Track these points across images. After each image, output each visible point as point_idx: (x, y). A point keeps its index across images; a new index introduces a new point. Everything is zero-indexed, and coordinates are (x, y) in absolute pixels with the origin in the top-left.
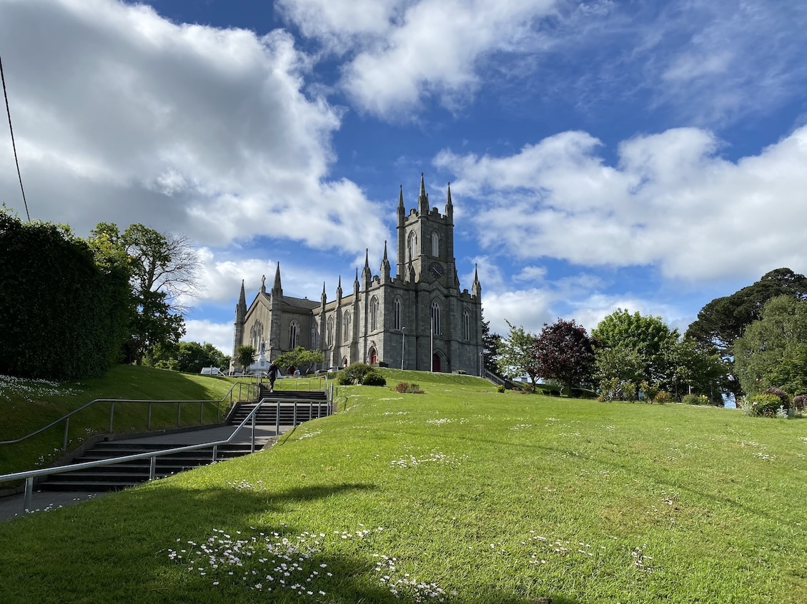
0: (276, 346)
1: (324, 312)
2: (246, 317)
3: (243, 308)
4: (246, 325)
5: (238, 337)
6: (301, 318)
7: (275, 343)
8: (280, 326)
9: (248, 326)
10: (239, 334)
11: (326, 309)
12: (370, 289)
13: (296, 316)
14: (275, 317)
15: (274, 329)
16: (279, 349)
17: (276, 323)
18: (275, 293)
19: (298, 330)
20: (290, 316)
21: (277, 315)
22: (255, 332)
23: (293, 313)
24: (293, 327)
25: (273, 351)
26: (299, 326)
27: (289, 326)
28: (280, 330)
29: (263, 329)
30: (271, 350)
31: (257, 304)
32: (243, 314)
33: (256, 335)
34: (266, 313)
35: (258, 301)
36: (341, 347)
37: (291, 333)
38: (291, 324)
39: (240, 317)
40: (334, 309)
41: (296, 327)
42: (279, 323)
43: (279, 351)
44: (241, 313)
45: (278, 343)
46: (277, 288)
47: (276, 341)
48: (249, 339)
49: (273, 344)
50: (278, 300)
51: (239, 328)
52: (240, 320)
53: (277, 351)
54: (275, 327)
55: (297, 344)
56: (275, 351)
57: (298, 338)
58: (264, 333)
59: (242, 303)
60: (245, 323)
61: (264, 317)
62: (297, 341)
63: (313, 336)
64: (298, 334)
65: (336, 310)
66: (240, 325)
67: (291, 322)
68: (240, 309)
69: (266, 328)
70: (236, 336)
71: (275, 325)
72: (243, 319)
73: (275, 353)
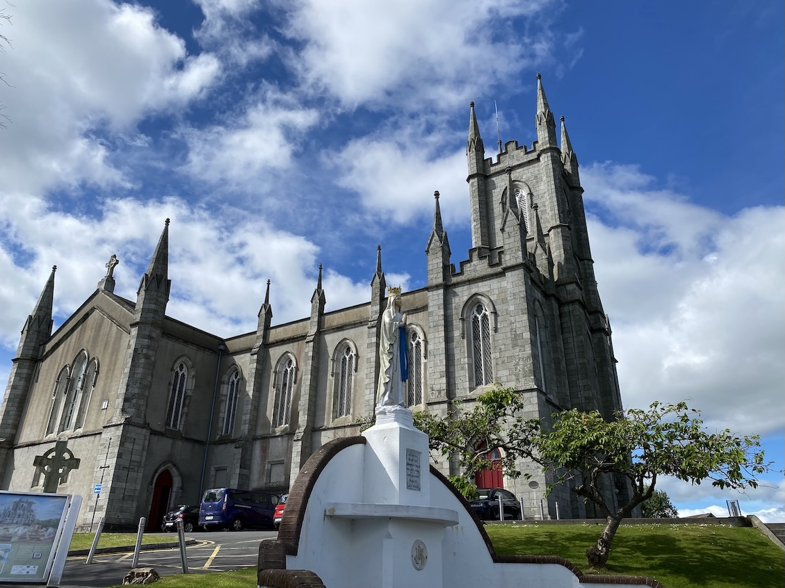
0: (138, 415)
1: (266, 345)
2: (49, 347)
3: (44, 326)
4: (44, 366)
5: (19, 392)
6: (200, 355)
7: (138, 407)
8: (153, 365)
9: (49, 370)
10: (22, 383)
11: (272, 338)
13: (190, 350)
14: (146, 341)
15: (140, 370)
16: (146, 425)
17: (147, 357)
18: (154, 285)
19: (189, 384)
20: (178, 347)
21: (150, 338)
22: (71, 382)
23: (186, 342)
24: (180, 375)
25: (131, 428)
26: (193, 373)
27: (172, 370)
28: (152, 376)
29: (98, 372)
30: (125, 424)
31: (87, 316)
32: (40, 338)
33: (71, 389)
34: (114, 335)
35: (93, 310)
36: (325, 430)
37: (174, 390)
38: (176, 365)
39: (33, 344)
40: (303, 337)
41: (186, 377)
42: (153, 359)
43: (144, 430)
44: (36, 336)
45: (143, 408)
46: (159, 273)
47: (141, 402)
48: (50, 397)
49: (132, 411)
50: (157, 300)
51: (25, 371)
52: (31, 352)
53: (139, 430)
54: (142, 366)
55: (184, 416)
56: (135, 428)
57: (187, 401)
58: (100, 383)
59: (42, 314)
60: (43, 360)
61: (106, 344)
62: (186, 410)
63: (222, 401)
64: (189, 393)
65: (309, 339)
66: (28, 364)
67: (178, 362)
68: (35, 327)
69: (108, 371)
70: (14, 387)
71: (142, 361)
72: (38, 351)
73: (133, 435)
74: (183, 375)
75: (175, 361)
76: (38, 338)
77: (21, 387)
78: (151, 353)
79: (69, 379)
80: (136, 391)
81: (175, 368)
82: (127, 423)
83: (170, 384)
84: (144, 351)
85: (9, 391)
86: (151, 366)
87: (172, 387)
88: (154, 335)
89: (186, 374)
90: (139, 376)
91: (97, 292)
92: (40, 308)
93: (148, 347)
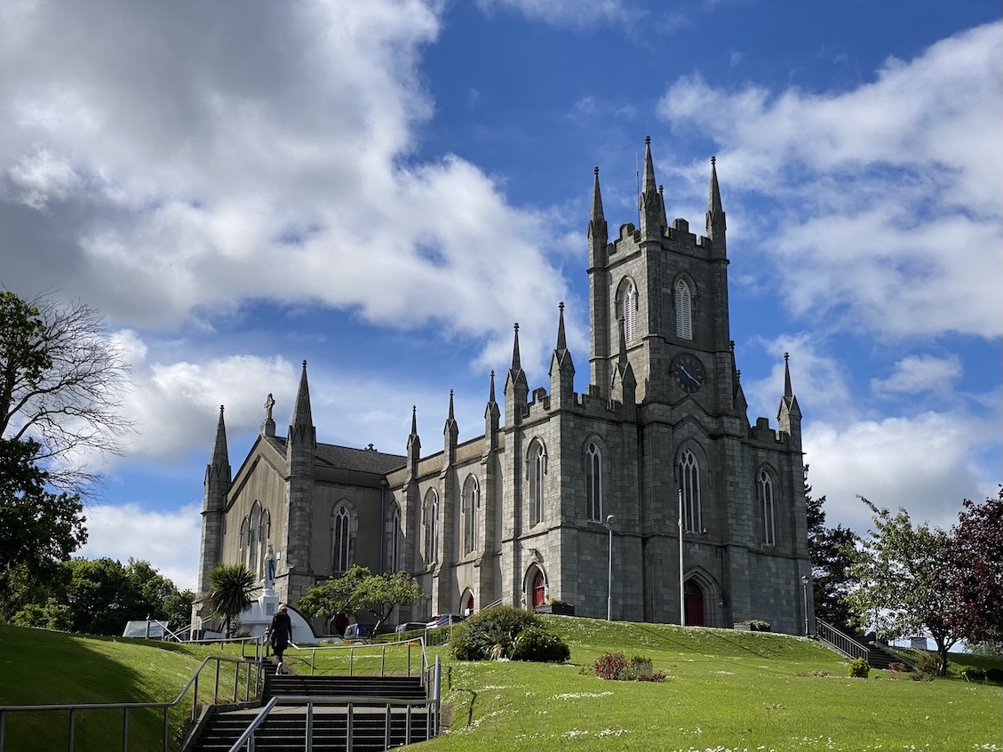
0: (301, 565)
1: (416, 481)
2: (230, 496)
3: (223, 475)
4: (229, 516)
5: (213, 546)
6: (360, 495)
7: (300, 558)
8: (310, 515)
9: (234, 519)
10: (214, 536)
11: (420, 474)
12: (525, 421)
13: (349, 492)
14: (299, 495)
15: (297, 523)
16: (310, 573)
17: (302, 509)
18: (298, 437)
19: (353, 526)
20: (335, 491)
21: (302, 490)
22: (251, 532)
23: (342, 484)
24: (342, 518)
25: (296, 577)
26: (355, 515)
27: (332, 515)
28: (310, 526)
29: (270, 524)
30: (290, 574)
31: (255, 464)
32: (222, 487)
33: (253, 541)
34: (277, 486)
35: (259, 457)
36: (458, 565)
37: (338, 534)
38: (336, 510)
39: (216, 495)
40: (439, 473)
41: (349, 519)
42: (308, 510)
43: (309, 578)
44: (217, 487)
45: (305, 558)
46: (302, 423)
47: (302, 552)
48: (238, 550)
49: (295, 561)
50: (304, 452)
51: (214, 524)
52: (216, 504)
53: (304, 578)
54: (298, 518)
55: (352, 559)
56: (300, 577)
57: (353, 544)
58: (273, 534)
59: (219, 463)
60: (227, 511)
61: (273, 495)
62: (352, 552)
63: (388, 539)
64: (354, 535)
65: (443, 474)
66: (215, 516)
67: (337, 506)
68: (215, 477)
69: (277, 522)
70: (207, 541)
71: (298, 513)
72: (222, 502)
73: (299, 584)
74: (346, 518)
75: (334, 506)
76: (219, 489)
77: (213, 541)
78: (305, 505)
79: (249, 531)
80: (296, 543)
81: (335, 513)
82: (292, 573)
83: (332, 530)
84: (299, 504)
85: (203, 545)
86: (308, 517)
87: (334, 532)
88: (305, 487)
89: (348, 516)
90: (297, 529)
91: (260, 438)
92: (216, 456)
93: (301, 500)
